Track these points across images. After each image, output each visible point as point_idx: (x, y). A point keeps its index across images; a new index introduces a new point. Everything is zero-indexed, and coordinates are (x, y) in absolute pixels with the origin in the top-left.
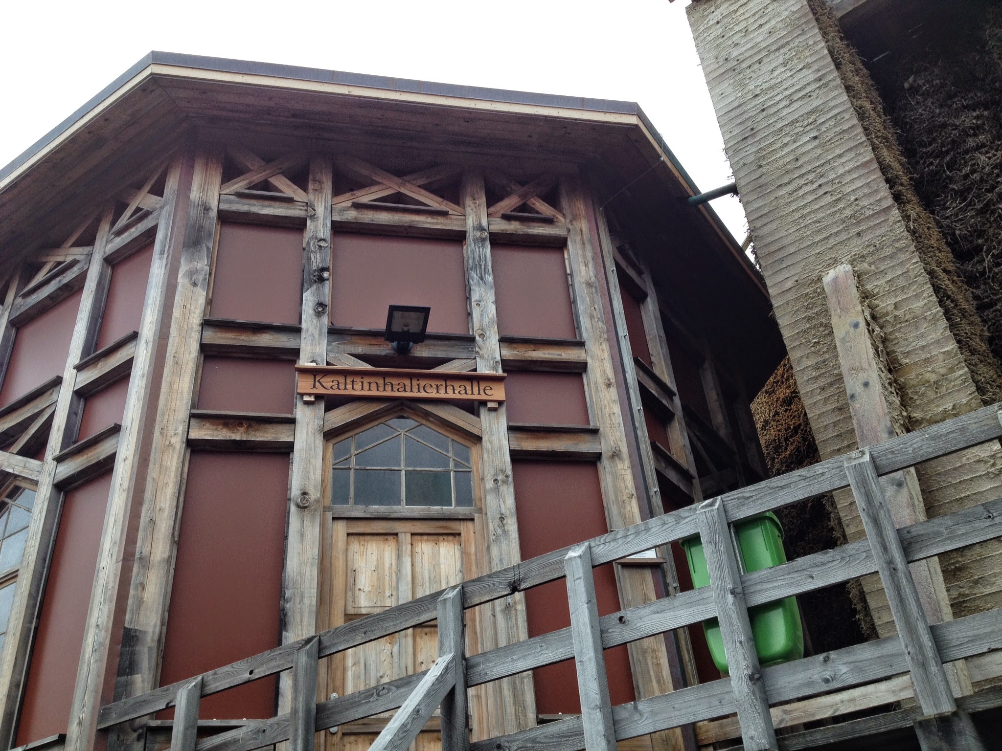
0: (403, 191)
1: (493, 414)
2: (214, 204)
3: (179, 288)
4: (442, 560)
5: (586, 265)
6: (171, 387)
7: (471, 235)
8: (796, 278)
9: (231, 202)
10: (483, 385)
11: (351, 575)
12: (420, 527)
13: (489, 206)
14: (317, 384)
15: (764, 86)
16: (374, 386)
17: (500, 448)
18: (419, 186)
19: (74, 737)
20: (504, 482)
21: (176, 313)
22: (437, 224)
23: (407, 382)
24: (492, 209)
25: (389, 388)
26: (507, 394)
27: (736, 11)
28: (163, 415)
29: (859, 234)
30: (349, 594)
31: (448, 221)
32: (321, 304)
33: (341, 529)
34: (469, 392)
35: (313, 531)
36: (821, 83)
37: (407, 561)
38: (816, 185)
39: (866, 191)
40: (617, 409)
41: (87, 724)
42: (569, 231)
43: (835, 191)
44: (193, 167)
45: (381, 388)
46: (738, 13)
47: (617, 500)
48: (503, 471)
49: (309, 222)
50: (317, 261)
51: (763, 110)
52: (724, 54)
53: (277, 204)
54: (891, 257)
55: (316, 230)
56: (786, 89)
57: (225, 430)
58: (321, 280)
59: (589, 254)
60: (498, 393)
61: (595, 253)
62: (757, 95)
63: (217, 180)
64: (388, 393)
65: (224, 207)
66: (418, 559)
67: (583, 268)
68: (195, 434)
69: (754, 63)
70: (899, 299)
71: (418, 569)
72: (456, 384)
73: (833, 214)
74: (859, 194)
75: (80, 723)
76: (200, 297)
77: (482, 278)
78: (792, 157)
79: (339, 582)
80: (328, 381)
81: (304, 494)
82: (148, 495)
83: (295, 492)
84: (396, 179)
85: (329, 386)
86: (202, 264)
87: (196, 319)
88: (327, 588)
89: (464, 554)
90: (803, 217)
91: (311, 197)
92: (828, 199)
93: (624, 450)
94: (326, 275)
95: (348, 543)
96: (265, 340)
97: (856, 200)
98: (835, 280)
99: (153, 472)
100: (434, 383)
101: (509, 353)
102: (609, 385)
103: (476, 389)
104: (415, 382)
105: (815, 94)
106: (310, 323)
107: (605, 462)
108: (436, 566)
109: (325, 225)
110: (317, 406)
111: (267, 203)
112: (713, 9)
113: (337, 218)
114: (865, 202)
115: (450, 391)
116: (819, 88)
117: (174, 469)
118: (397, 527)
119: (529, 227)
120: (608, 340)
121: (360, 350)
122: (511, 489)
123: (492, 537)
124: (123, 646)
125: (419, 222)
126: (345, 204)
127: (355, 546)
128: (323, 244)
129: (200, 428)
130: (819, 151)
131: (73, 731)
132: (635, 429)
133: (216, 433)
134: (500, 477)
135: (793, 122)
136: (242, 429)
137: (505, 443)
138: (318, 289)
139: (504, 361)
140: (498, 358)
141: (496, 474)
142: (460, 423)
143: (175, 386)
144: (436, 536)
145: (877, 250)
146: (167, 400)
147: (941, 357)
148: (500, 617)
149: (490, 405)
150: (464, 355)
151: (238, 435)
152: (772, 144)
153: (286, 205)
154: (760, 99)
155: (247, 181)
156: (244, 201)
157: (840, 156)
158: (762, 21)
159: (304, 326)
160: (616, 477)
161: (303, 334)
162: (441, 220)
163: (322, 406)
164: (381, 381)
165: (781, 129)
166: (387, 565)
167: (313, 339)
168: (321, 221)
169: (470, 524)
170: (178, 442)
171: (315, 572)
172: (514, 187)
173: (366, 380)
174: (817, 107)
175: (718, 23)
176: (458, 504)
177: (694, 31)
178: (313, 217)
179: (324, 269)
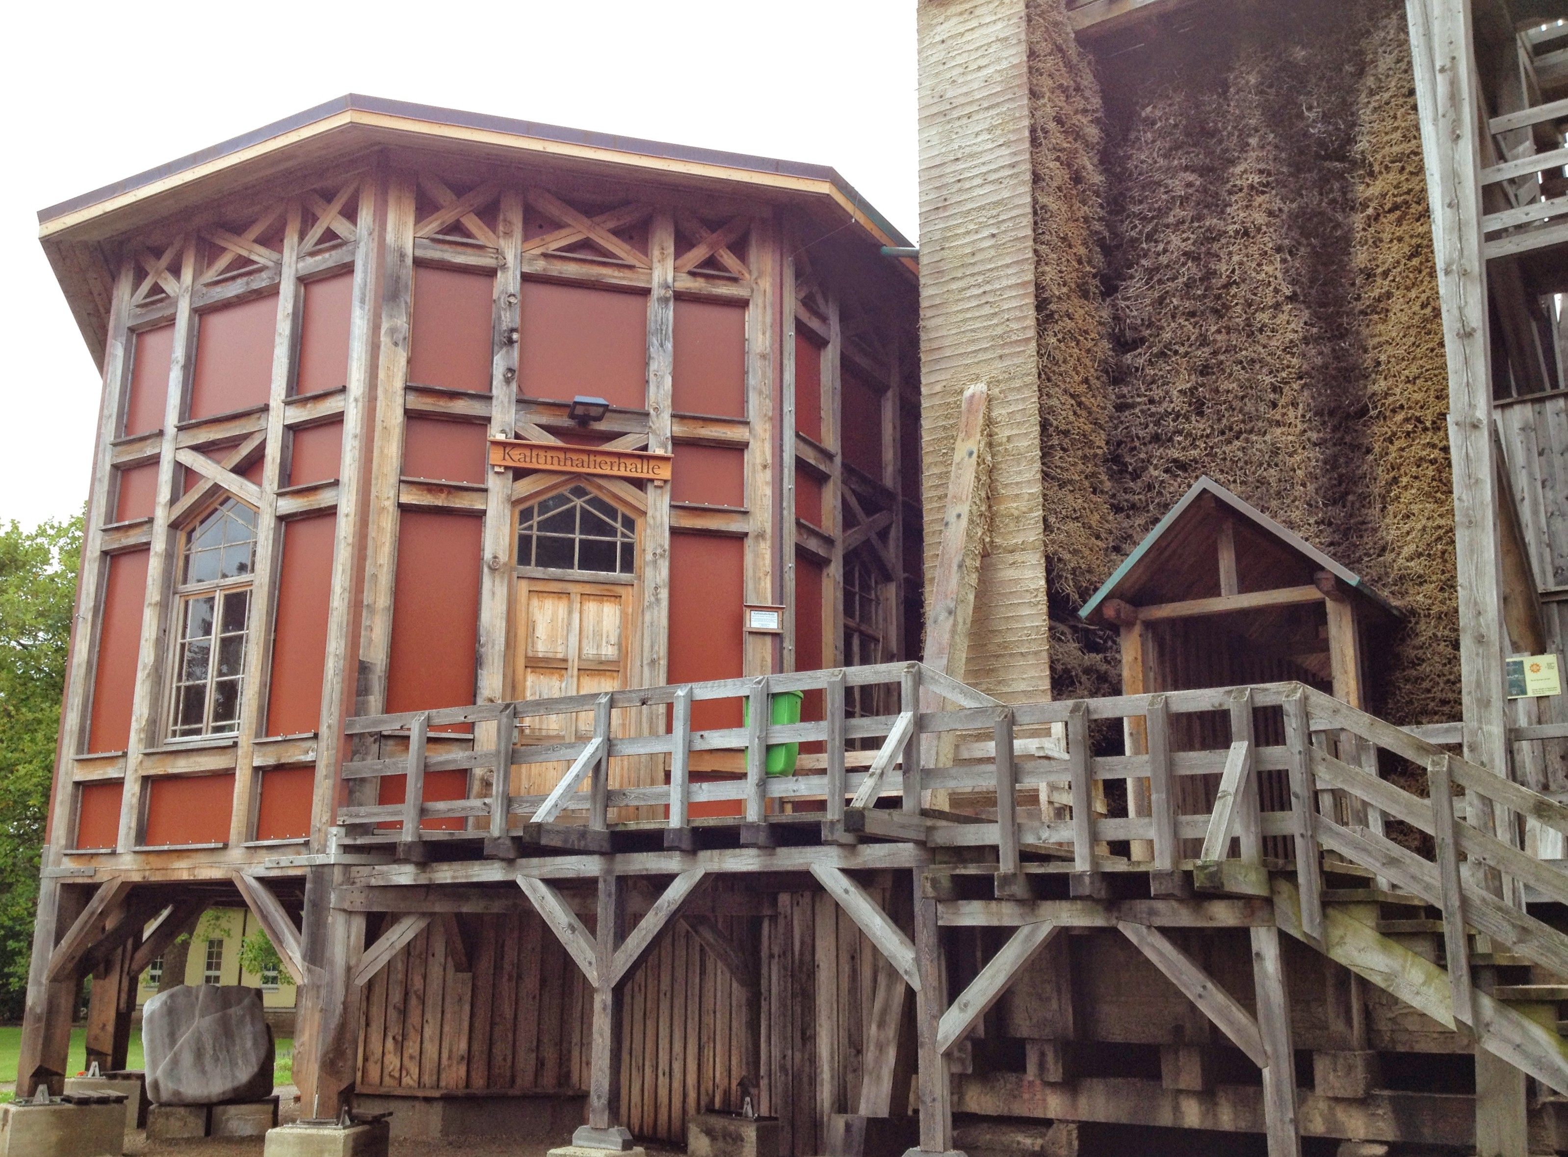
0: (593, 236)
1: (659, 491)
2: (409, 251)
3: (382, 347)
4: (605, 617)
5: (764, 334)
6: (382, 451)
7: (656, 293)
8: (944, 383)
9: (425, 248)
10: (652, 463)
11: (532, 626)
12: (588, 589)
13: (678, 255)
14: (507, 457)
15: (967, 150)
16: (556, 460)
17: (662, 524)
18: (609, 231)
19: (325, 736)
20: (661, 555)
21: (382, 375)
22: (624, 278)
23: (585, 458)
24: (679, 262)
25: (569, 463)
26: (673, 473)
27: (962, 34)
28: (377, 478)
29: (1001, 357)
30: (530, 640)
31: (634, 276)
32: (510, 370)
33: (523, 587)
34: (639, 470)
35: (502, 591)
36: (1015, 170)
37: (576, 616)
38: (981, 290)
39: (1018, 313)
40: (768, 491)
41: (335, 728)
42: (752, 291)
43: (995, 302)
44: (386, 202)
45: (562, 463)
46: (964, 39)
47: (754, 576)
48: (662, 546)
49: (499, 274)
50: (508, 319)
51: (959, 181)
52: (939, 88)
53: (469, 250)
54: (1018, 389)
55: (506, 284)
56: (984, 164)
57: (429, 496)
58: (511, 342)
59: (769, 319)
60: (665, 472)
61: (774, 320)
62: (957, 159)
63: (411, 220)
64: (568, 468)
65: (420, 253)
66: (585, 616)
67: (761, 336)
68: (405, 499)
69: (963, 116)
70: (1014, 432)
71: (585, 624)
72: (629, 462)
73: (986, 328)
74: (1012, 315)
75: (329, 727)
76: (402, 357)
77: (662, 345)
78: (968, 250)
79: (521, 632)
80: (516, 454)
81: (495, 557)
82: (370, 552)
83: (488, 555)
84: (587, 222)
85: (518, 458)
86: (402, 322)
87: (399, 384)
88: (512, 634)
89: (624, 615)
90: (965, 320)
91: (502, 242)
92: (987, 310)
93: (769, 531)
94: (515, 336)
95: (529, 599)
96: (460, 407)
97: (1008, 320)
98: (973, 396)
99: (372, 532)
100: (608, 460)
101: (680, 430)
102: (765, 467)
103: (645, 467)
104: (592, 458)
105: (1005, 182)
106: (499, 389)
107: (749, 543)
108: (599, 622)
109: (514, 278)
110: (506, 476)
111: (460, 249)
112: (941, 19)
113: (526, 269)
114: (1014, 326)
115: (622, 468)
116: (1011, 176)
117: (389, 530)
118: (571, 588)
119: (714, 285)
120: (771, 419)
121: (544, 420)
122: (667, 564)
123: (646, 604)
124: (359, 673)
125: (605, 275)
126: (534, 252)
127: (535, 602)
128: (512, 300)
129: (408, 494)
130: (993, 252)
131: (324, 731)
132: (782, 509)
133: (421, 498)
134: (658, 551)
135: (982, 208)
136: (443, 496)
137: (666, 520)
138: (507, 352)
139: (674, 438)
140: (669, 435)
141: (656, 548)
142: (629, 499)
143: (386, 451)
144: (600, 597)
145: (1010, 379)
146: (380, 465)
147: (1026, 497)
148: (646, 669)
149: (656, 483)
150: (638, 430)
151: (439, 501)
152: (958, 225)
153: (477, 251)
154: (961, 166)
155: (439, 222)
156: (440, 246)
157: (1008, 266)
158: (982, 62)
159: (495, 392)
160: (757, 555)
161: (494, 402)
162: (627, 273)
163: (510, 475)
164: (562, 456)
165: (969, 212)
166: (560, 620)
167: (503, 407)
168: (511, 272)
169: (630, 588)
170: (390, 505)
171: (504, 624)
172: (704, 235)
173: (549, 454)
174: (1003, 199)
175: (943, 41)
176: (622, 571)
177: (920, 41)
178: (504, 267)
179: (513, 330)
